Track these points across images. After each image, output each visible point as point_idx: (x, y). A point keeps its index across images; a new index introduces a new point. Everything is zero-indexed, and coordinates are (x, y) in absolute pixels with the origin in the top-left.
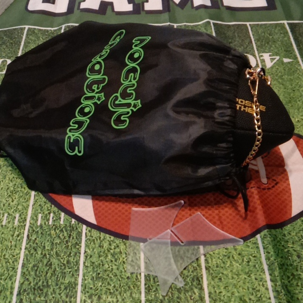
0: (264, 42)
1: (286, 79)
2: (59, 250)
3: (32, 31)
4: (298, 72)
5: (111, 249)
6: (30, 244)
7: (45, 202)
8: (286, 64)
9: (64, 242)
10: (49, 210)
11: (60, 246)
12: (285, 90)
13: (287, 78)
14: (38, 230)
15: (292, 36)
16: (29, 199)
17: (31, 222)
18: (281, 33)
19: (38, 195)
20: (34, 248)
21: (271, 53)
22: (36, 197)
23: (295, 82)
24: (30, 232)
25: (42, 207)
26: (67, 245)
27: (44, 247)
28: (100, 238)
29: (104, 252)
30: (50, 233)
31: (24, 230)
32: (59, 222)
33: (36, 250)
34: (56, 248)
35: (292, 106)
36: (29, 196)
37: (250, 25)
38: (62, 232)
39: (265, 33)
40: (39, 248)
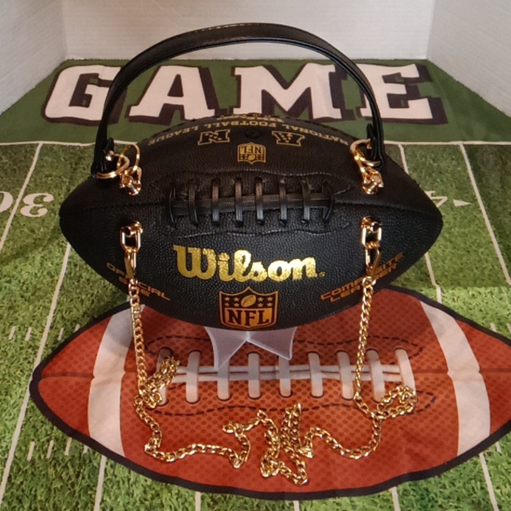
0: (423, 173)
1: (456, 233)
2: (59, 501)
3: (48, 148)
4: (477, 222)
5: (146, 500)
6: (12, 490)
7: (42, 422)
8: (458, 210)
9: (67, 485)
10: (47, 435)
11: (61, 493)
12: (453, 251)
13: (458, 232)
14: (26, 468)
15: (471, 165)
16: (16, 415)
17: (17, 455)
18: (453, 159)
19: (32, 410)
20: (17, 498)
21: (434, 192)
22: (28, 413)
23: (471, 238)
24: (13, 472)
25: (37, 430)
26: (72, 490)
27: (35, 496)
28: (129, 480)
29: (134, 503)
30: (47, 473)
31: (3, 468)
32: (62, 453)
33: (20, 501)
34: (54, 497)
35: (464, 276)
36: (18, 410)
37: (403, 146)
38: (66, 469)
39: (426, 158)
40: (26, 498)
